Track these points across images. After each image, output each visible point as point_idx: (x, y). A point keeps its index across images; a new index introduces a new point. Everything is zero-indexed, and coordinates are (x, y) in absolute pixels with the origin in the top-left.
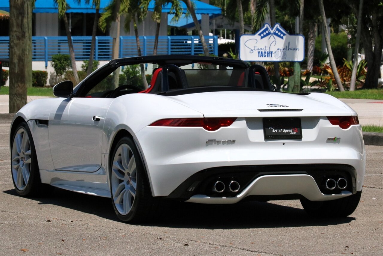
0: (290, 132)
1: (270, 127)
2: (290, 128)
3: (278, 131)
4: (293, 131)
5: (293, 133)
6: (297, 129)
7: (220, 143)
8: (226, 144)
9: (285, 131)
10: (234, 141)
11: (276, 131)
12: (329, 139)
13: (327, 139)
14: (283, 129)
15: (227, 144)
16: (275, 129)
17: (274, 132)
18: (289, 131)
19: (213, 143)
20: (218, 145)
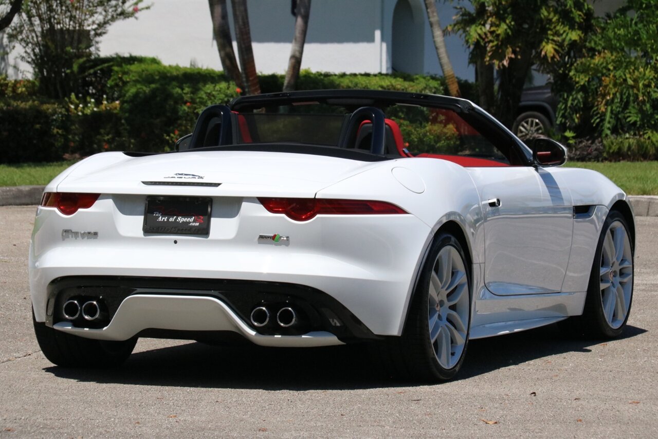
0: (190, 222)
1: (155, 213)
2: (190, 216)
3: (168, 219)
4: (194, 221)
5: (194, 224)
6: (202, 217)
7: (78, 237)
8: (86, 238)
9: (181, 219)
10: (96, 234)
11: (164, 220)
12: (261, 237)
13: (258, 237)
14: (178, 216)
15: (88, 238)
16: (164, 215)
17: (161, 221)
18: (188, 220)
19: (70, 236)
20: (76, 239)
